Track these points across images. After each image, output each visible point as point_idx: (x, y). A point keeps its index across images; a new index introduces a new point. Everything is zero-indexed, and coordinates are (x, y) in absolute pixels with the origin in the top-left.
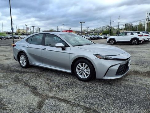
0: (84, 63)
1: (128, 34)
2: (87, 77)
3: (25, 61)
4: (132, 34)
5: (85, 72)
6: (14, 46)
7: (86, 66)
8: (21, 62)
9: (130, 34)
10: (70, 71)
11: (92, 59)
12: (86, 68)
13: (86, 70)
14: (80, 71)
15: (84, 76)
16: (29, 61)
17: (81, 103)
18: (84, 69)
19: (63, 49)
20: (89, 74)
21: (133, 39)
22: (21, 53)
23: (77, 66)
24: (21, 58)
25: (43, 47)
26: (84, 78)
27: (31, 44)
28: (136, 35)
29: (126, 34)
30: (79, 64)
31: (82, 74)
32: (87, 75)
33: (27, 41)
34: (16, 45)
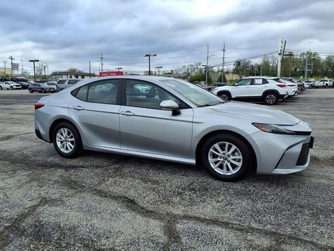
0: (227, 143)
1: (257, 81)
2: (234, 173)
3: (72, 142)
4: (265, 82)
5: (229, 161)
6: (38, 107)
7: (234, 147)
8: (59, 144)
9: (261, 81)
10: (193, 161)
11: (249, 133)
12: (233, 154)
13: (232, 157)
14: (219, 159)
15: (228, 169)
16: (83, 141)
17: (255, 225)
18: (229, 156)
19: (176, 112)
20: (240, 164)
21: (267, 93)
22: (61, 123)
23: (211, 150)
24: (58, 134)
25: (124, 109)
26: (228, 174)
27: (87, 101)
28: (272, 85)
29: (253, 82)
30: (216, 146)
31: (221, 167)
32: (234, 167)
33: (75, 96)
34: (43, 106)
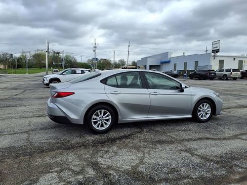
0: (205, 104)
2: (207, 117)
4: (83, 72)
9: (80, 72)
14: (201, 112)
20: (209, 113)
23: (199, 108)
26: (205, 119)
29: (75, 72)
30: (201, 106)
33: (105, 84)
34: (74, 93)
